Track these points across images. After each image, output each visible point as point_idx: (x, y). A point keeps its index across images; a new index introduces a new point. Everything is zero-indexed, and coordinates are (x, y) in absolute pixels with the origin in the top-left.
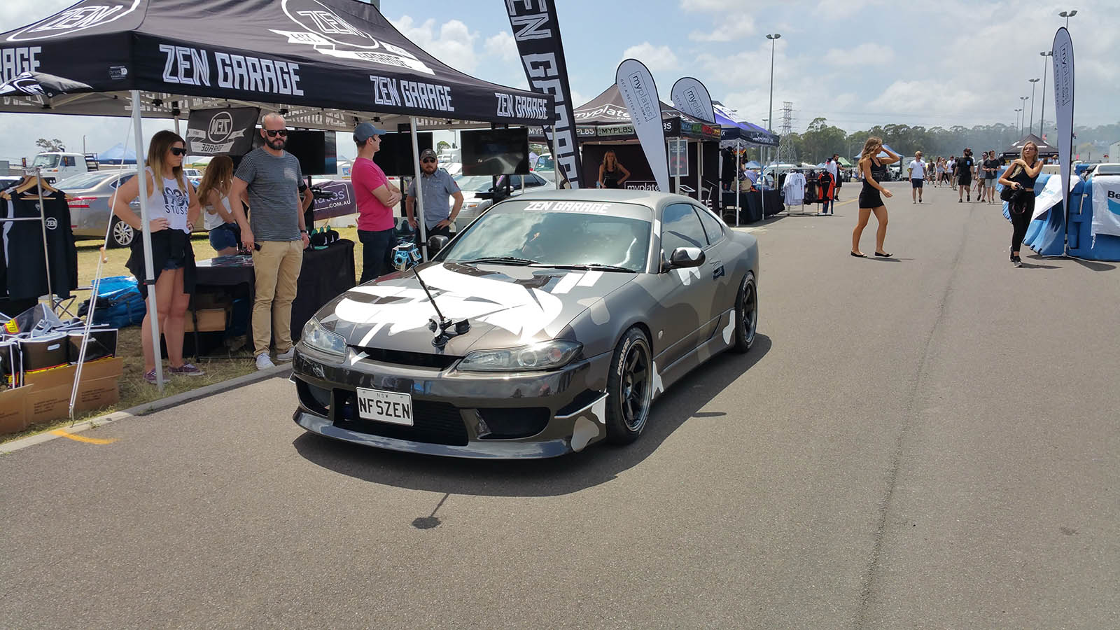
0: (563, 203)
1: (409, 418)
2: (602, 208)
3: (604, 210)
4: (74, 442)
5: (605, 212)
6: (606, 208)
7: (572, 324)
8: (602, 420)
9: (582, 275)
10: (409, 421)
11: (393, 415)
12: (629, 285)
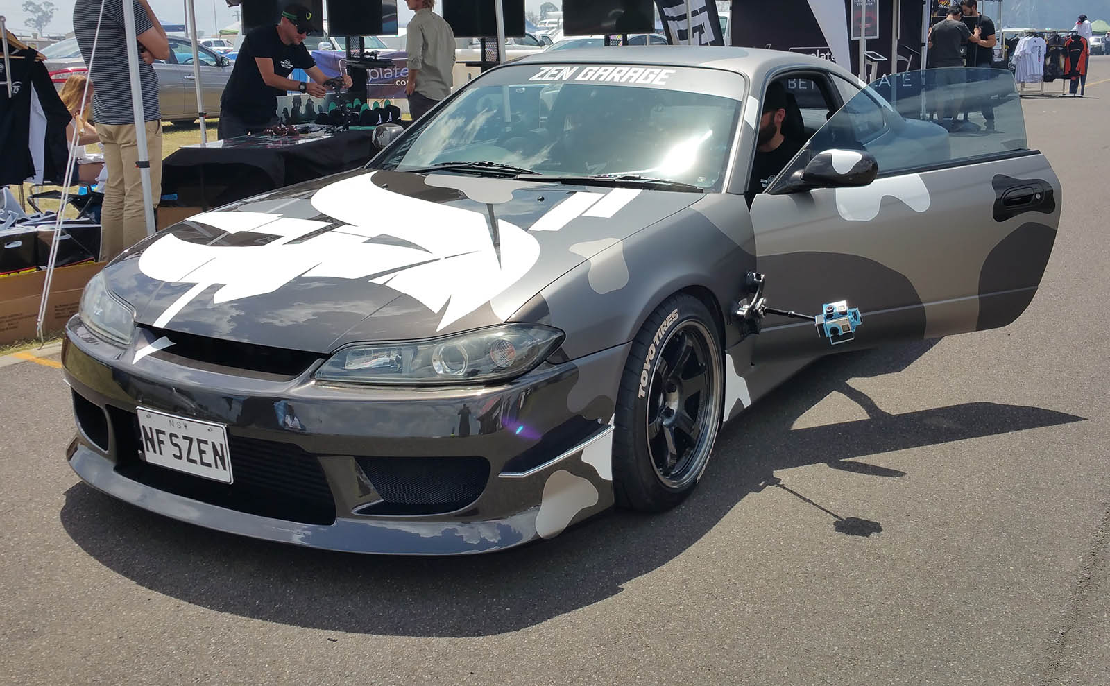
0: (595, 68)
1: (225, 469)
2: (659, 77)
3: (662, 80)
4: (41, 367)
5: (663, 83)
6: (667, 77)
7: (545, 294)
8: (606, 473)
9: (602, 195)
10: (224, 475)
11: (199, 461)
12: (683, 215)
